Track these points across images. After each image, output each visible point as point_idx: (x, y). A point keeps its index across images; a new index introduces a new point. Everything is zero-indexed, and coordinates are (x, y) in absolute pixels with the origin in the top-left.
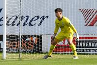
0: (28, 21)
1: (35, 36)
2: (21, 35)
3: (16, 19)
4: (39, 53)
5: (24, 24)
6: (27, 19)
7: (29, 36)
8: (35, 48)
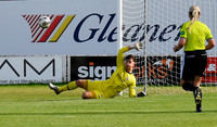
1: (169, 57)
2: (146, 56)
3: (138, 30)
4: (175, 84)
5: (152, 39)
7: (160, 58)
8: (170, 78)
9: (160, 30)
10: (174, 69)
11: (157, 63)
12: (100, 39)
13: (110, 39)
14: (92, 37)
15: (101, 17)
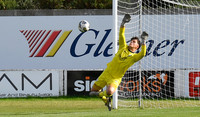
0: (152, 49)
2: (140, 70)
4: (169, 98)
6: (150, 46)
7: (154, 73)
8: (163, 92)
9: (155, 46)
10: (167, 83)
11: (151, 77)
12: (96, 54)
13: (106, 54)
14: (88, 52)
15: (97, 33)
